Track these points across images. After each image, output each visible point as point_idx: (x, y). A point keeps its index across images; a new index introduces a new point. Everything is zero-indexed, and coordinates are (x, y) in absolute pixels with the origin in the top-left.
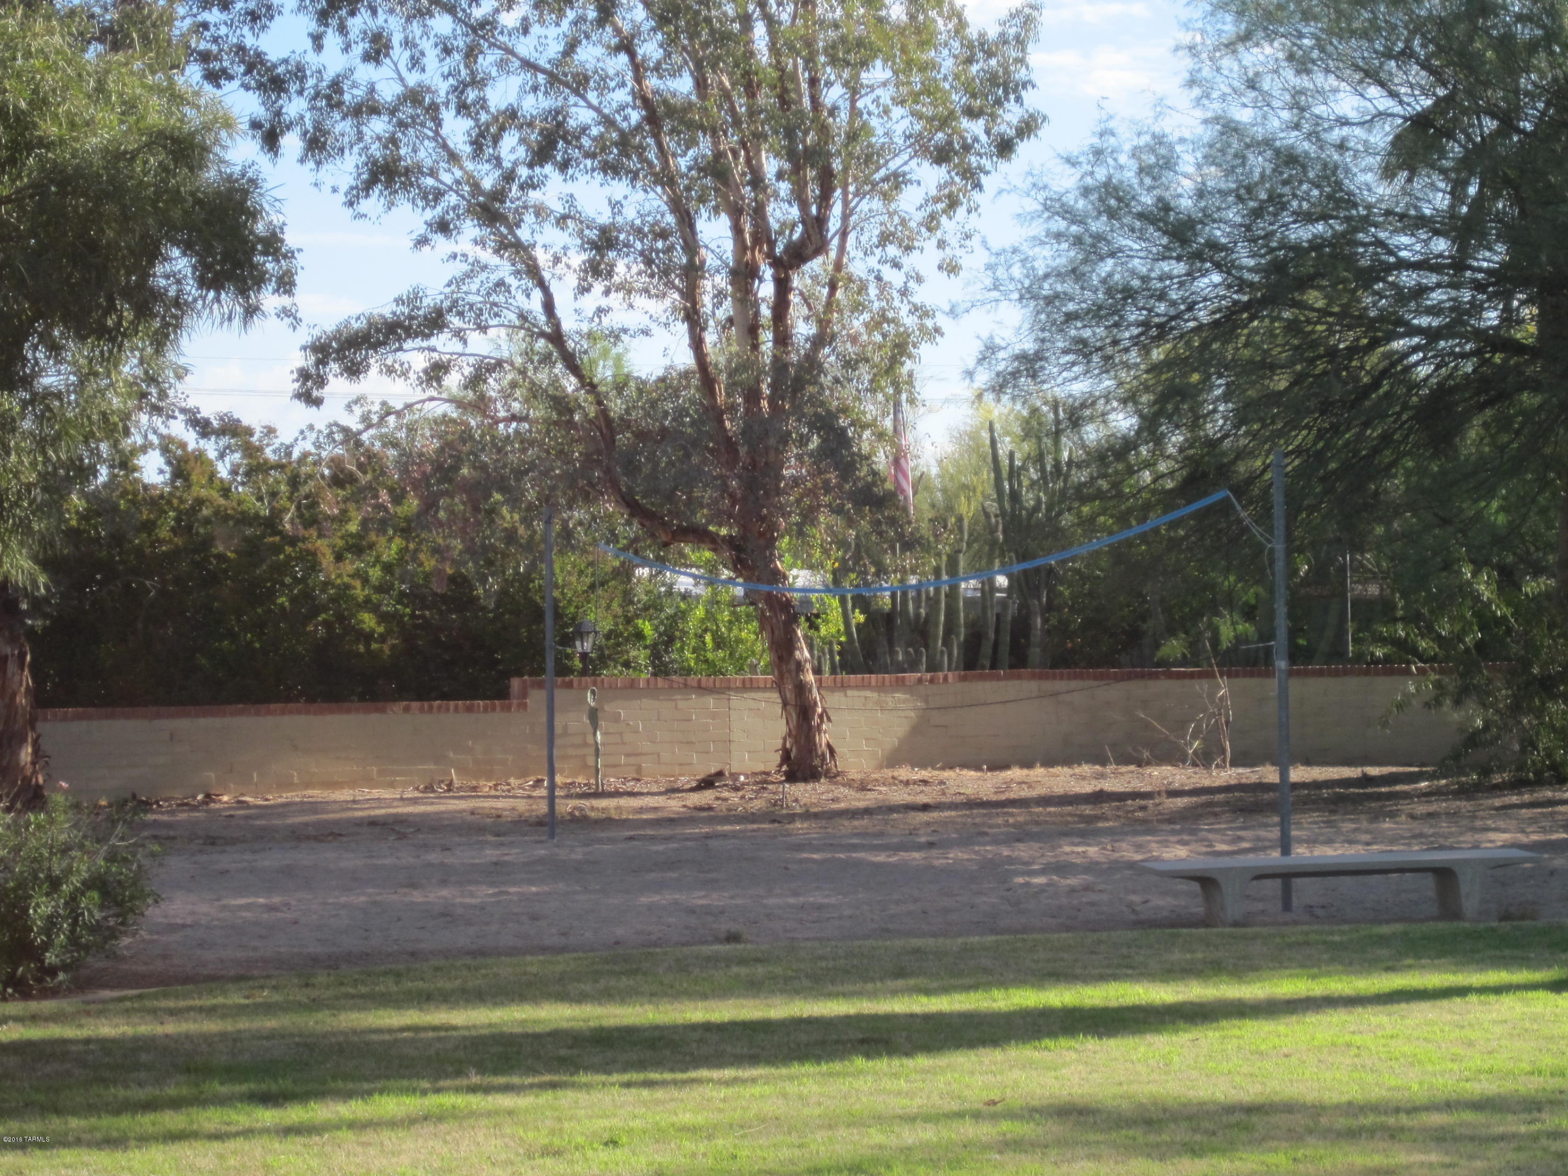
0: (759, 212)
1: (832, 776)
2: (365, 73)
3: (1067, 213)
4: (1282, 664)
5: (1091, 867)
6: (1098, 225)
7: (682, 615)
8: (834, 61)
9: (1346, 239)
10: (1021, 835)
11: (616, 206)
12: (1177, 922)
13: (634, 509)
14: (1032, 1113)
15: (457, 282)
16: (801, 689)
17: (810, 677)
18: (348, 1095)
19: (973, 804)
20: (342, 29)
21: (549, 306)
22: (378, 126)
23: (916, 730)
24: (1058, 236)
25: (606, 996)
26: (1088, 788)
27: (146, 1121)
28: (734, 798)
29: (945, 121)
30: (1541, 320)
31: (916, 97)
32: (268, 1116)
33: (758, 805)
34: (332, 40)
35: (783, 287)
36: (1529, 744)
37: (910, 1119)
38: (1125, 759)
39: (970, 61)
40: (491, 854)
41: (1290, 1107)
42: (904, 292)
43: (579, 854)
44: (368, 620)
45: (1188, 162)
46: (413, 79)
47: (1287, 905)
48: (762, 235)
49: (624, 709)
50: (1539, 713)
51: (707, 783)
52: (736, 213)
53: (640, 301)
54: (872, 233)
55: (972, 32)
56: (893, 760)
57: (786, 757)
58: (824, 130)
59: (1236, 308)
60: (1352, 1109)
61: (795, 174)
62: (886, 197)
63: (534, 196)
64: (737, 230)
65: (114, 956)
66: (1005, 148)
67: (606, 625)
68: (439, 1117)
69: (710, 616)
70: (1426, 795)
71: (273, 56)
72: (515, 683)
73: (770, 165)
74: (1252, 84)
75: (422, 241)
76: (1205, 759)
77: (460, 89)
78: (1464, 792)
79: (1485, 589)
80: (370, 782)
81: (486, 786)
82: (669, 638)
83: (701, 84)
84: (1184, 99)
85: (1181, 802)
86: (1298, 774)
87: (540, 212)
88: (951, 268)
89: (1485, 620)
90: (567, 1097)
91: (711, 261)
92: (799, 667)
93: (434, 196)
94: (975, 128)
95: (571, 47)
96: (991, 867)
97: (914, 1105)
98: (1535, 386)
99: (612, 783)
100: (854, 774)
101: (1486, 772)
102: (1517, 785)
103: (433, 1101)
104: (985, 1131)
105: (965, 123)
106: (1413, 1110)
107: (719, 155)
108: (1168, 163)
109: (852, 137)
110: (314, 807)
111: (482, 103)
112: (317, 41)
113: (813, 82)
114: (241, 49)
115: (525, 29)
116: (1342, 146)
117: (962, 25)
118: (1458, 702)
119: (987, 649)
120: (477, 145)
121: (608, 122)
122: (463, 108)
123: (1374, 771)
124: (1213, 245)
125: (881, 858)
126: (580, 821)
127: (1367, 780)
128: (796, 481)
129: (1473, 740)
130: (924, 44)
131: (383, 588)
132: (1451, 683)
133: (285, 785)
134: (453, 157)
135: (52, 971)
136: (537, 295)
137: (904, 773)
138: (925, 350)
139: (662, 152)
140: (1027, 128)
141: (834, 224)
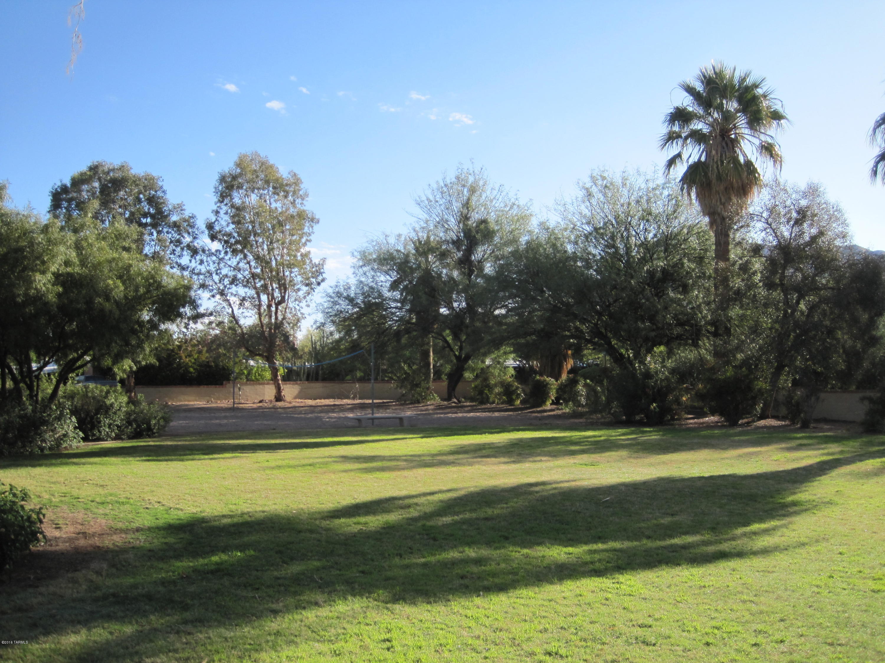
0: (273, 295)
1: (284, 401)
2: (199, 267)
3: (331, 297)
4: (372, 381)
5: (335, 418)
6: (336, 299)
7: (252, 370)
8: (288, 267)
9: (382, 303)
10: (321, 412)
11: (246, 293)
12: (353, 427)
13: (248, 350)
14: (337, 457)
15: (215, 307)
16: (279, 384)
17: (280, 382)
18: (219, 454)
19: (311, 406)
20: (195, 259)
21: (233, 311)
22: (202, 277)
23: (300, 392)
24: (329, 301)
25: (255, 439)
26: (332, 403)
27: (185, 457)
28: (266, 405)
29: (308, 279)
30: (416, 319)
31: (303, 274)
32: (206, 457)
33: (271, 406)
34: (193, 261)
35: (277, 309)
36: (413, 396)
37: (317, 458)
38: (338, 398)
39: (313, 268)
40: (223, 414)
41: (379, 456)
42: (299, 310)
43: (240, 415)
44: (191, 370)
45: (353, 288)
46: (208, 268)
47: (373, 424)
48: (273, 298)
49: (245, 387)
50: (415, 390)
51: (261, 402)
52: (268, 294)
53: (250, 311)
54: (293, 299)
55: (313, 262)
56: (295, 398)
57: (275, 397)
58: (285, 280)
59: (361, 315)
60: (390, 456)
61: (279, 288)
62: (296, 292)
63: (230, 291)
64: (268, 298)
65: (165, 431)
66: (319, 284)
67: (237, 371)
68: (237, 457)
69: (257, 370)
70: (394, 405)
71: (183, 264)
72: (224, 382)
73: (275, 286)
74: (365, 274)
75: (209, 299)
76: (354, 398)
77: (217, 270)
78: (402, 405)
79: (406, 368)
80: (197, 401)
81: (219, 402)
82: (249, 374)
83: (262, 270)
84: (352, 276)
85: (350, 406)
86: (375, 401)
87: (232, 294)
88: (308, 306)
89: (406, 373)
90: (257, 454)
91: (263, 304)
92: (278, 380)
93: (211, 291)
94: (313, 280)
95: (238, 263)
96: (317, 418)
97: (316, 456)
98: (416, 331)
99: (243, 401)
100: (288, 400)
101: (405, 401)
102: (411, 403)
103: (234, 455)
104: (330, 460)
105: (311, 279)
106: (400, 456)
107: (265, 284)
108: (349, 288)
109: (290, 281)
110: (187, 405)
111: (221, 273)
112: (190, 261)
113: (283, 271)
114: (177, 263)
115: (230, 259)
116: (381, 286)
117: (311, 261)
118: (401, 388)
119: (311, 377)
120: (220, 282)
121: (245, 277)
122: (217, 274)
123: (385, 401)
124: (357, 303)
125: (296, 416)
126: (238, 409)
127: (384, 403)
128: (278, 345)
129: (403, 395)
130: (304, 264)
131: (194, 363)
132: (400, 385)
133: (181, 401)
134: (216, 283)
135: (155, 433)
136: (231, 309)
137: (297, 400)
138: (303, 321)
139: (255, 283)
140: (323, 280)
141: (286, 298)
